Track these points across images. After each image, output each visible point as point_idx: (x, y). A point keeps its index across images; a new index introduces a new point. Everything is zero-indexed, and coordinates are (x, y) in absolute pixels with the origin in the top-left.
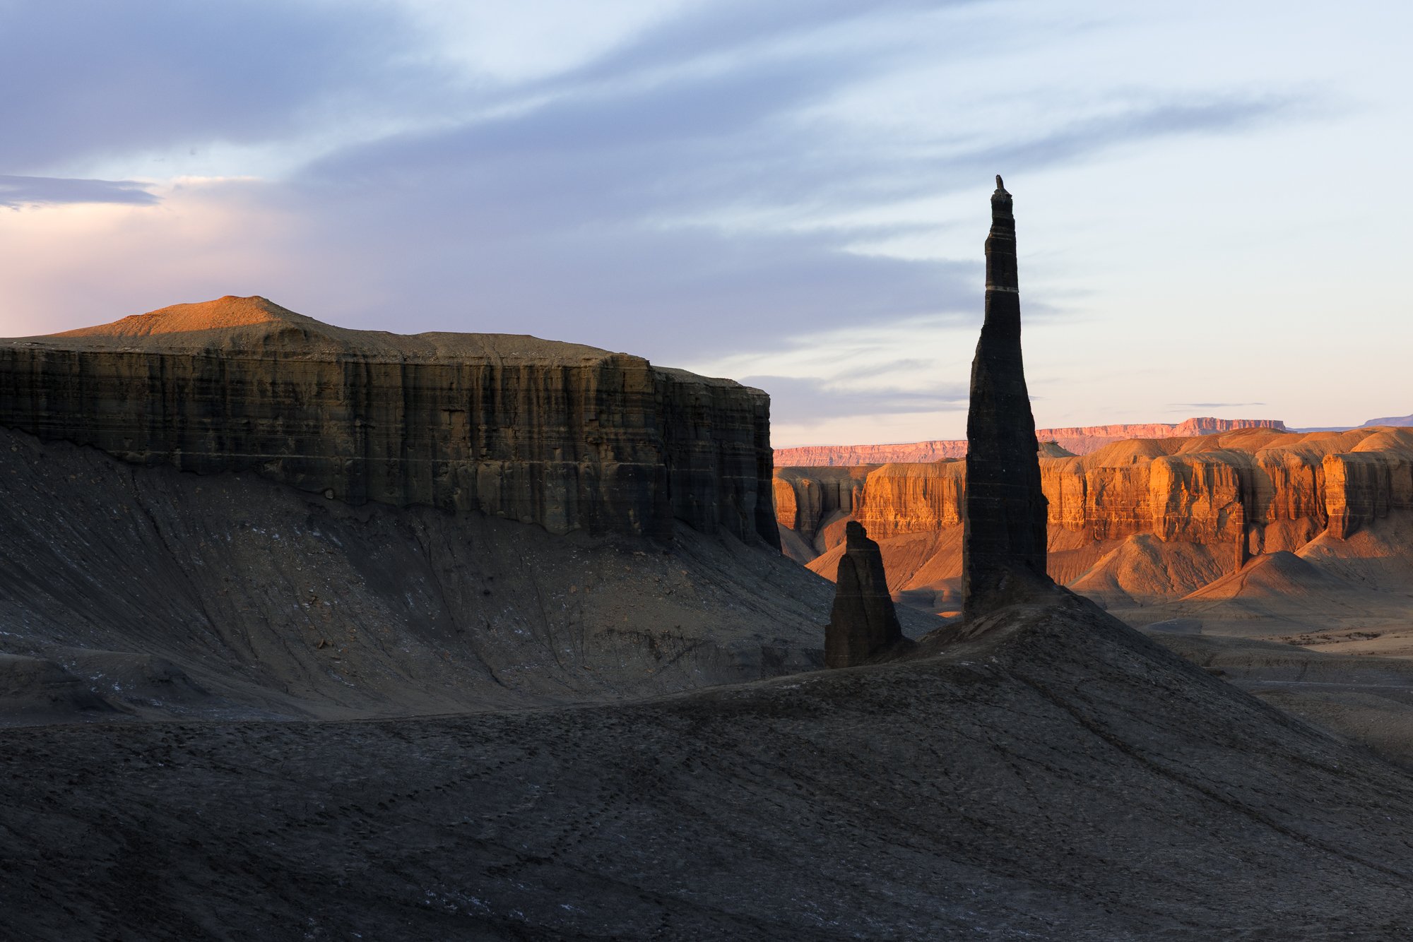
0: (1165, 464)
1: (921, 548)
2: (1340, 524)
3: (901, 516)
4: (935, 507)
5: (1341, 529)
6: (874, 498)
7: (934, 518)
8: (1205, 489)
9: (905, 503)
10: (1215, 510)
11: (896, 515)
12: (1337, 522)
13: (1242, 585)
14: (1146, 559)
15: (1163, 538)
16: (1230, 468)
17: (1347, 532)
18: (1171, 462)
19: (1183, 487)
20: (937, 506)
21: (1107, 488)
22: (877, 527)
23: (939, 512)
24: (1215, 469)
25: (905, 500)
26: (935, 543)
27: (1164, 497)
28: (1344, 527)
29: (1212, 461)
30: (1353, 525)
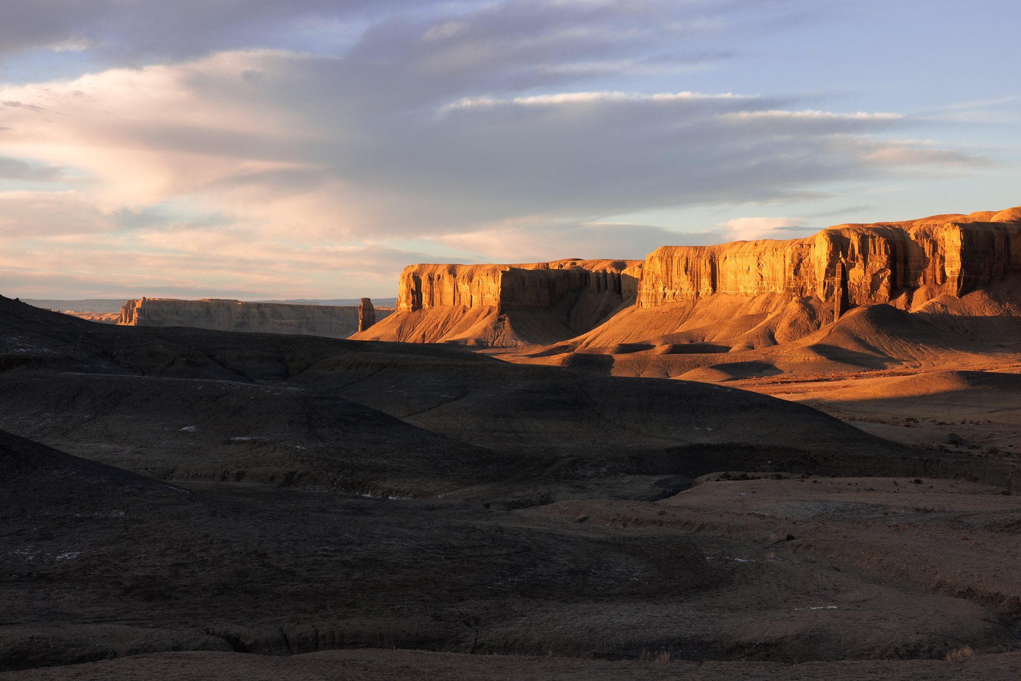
0: (825, 236)
1: (681, 314)
2: (956, 284)
3: (668, 288)
4: (694, 281)
5: (957, 288)
6: (648, 274)
7: (693, 290)
8: (860, 257)
9: (671, 278)
10: (869, 275)
11: (664, 287)
12: (953, 282)
13: (830, 332)
14: (804, 317)
15: (823, 299)
16: (882, 241)
17: (961, 291)
18: (831, 234)
19: (841, 256)
20: (695, 280)
21: (803, 261)
22: (650, 297)
23: (697, 285)
24: (870, 240)
25: (671, 276)
26: (692, 310)
27: (825, 264)
28: (959, 287)
29: (866, 234)
30: (967, 284)
